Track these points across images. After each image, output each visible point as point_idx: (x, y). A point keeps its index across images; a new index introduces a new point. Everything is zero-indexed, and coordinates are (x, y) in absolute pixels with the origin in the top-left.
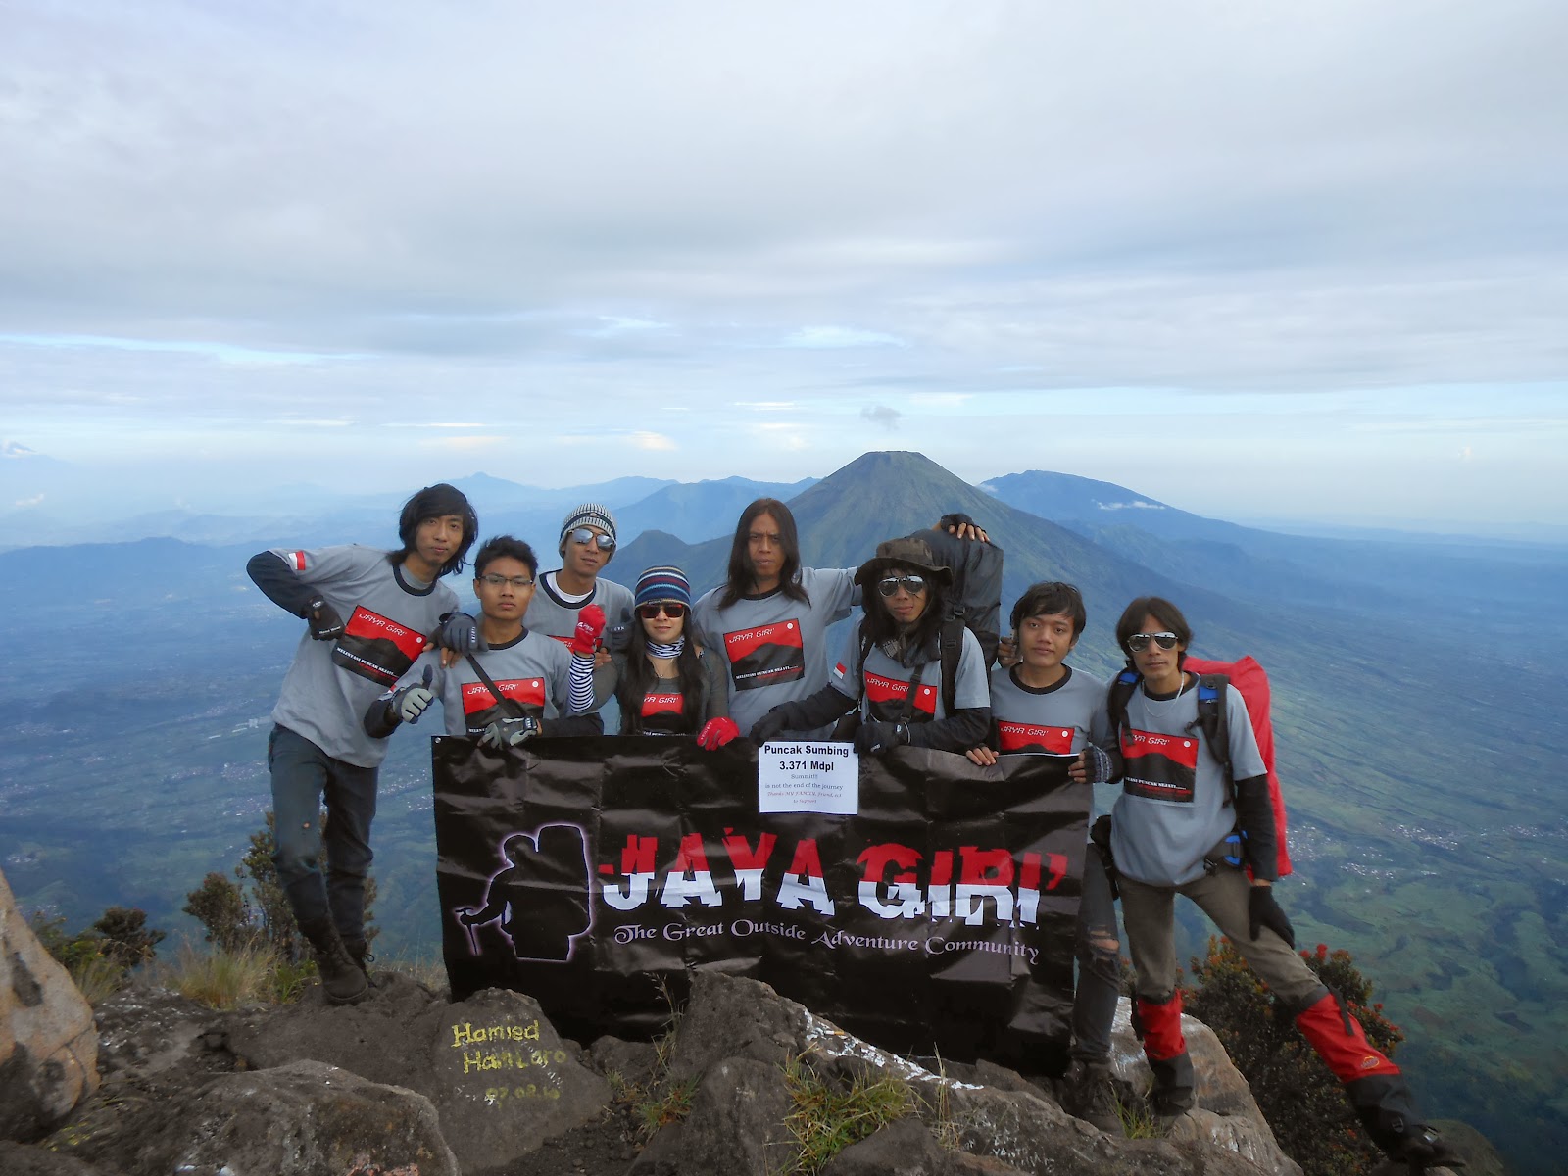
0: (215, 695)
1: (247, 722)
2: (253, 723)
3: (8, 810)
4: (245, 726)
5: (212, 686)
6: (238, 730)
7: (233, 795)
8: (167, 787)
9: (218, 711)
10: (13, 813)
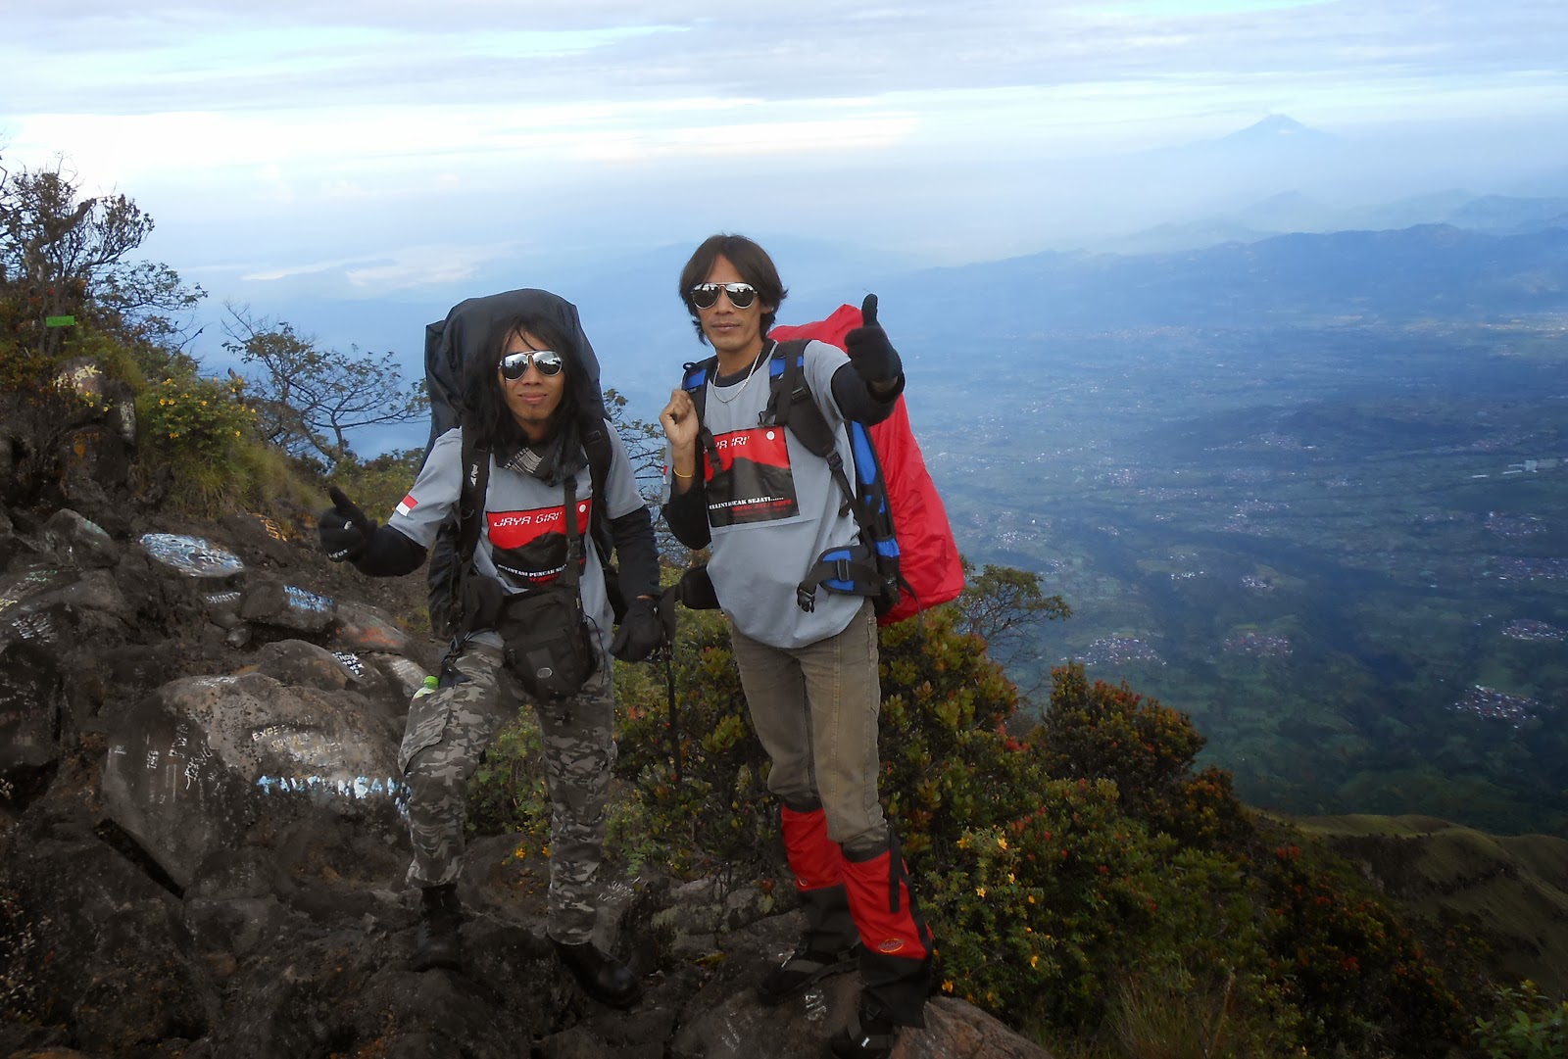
0: (1485, 425)
1: (1523, 463)
2: (1531, 465)
3: (1247, 526)
4: (1520, 468)
5: (1481, 413)
6: (1510, 471)
7: (1497, 552)
8: (1418, 529)
9: (1485, 445)
10: (1251, 531)
